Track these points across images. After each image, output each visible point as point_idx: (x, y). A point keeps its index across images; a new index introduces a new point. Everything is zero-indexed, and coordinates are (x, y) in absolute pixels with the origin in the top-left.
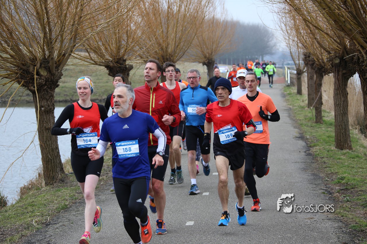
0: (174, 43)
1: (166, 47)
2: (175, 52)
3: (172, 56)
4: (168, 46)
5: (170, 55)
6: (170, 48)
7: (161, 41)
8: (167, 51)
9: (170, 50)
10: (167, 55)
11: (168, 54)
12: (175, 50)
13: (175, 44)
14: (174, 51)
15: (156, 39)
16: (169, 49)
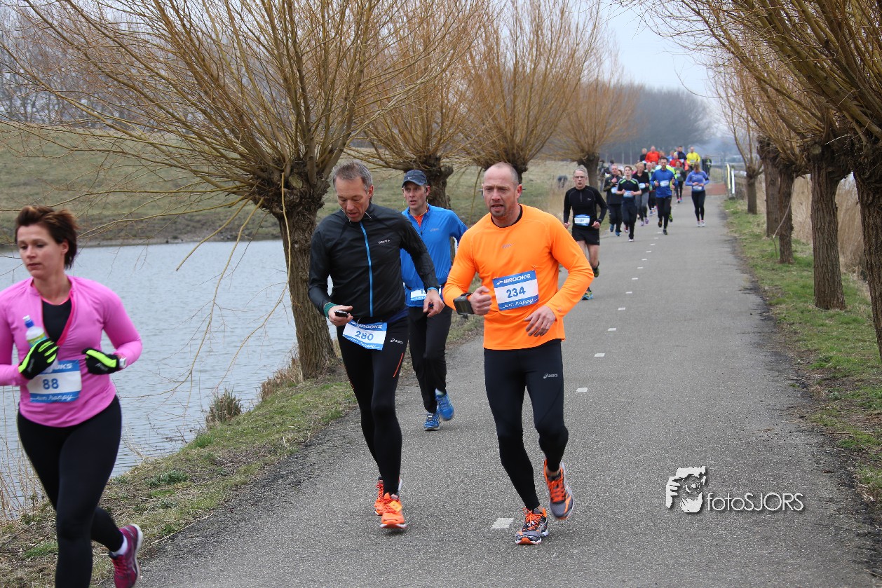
0: (525, 126)
1: (511, 134)
2: (527, 142)
3: (522, 150)
4: (514, 132)
5: (518, 147)
6: (519, 135)
7: (503, 123)
8: (512, 141)
9: (517, 140)
10: (513, 148)
11: (516, 147)
12: (528, 139)
13: (527, 128)
14: (526, 140)
15: (494, 119)
16: (516, 136)
